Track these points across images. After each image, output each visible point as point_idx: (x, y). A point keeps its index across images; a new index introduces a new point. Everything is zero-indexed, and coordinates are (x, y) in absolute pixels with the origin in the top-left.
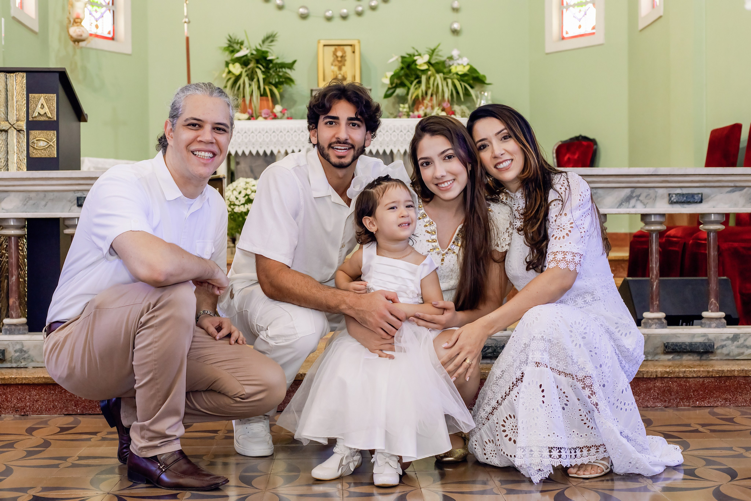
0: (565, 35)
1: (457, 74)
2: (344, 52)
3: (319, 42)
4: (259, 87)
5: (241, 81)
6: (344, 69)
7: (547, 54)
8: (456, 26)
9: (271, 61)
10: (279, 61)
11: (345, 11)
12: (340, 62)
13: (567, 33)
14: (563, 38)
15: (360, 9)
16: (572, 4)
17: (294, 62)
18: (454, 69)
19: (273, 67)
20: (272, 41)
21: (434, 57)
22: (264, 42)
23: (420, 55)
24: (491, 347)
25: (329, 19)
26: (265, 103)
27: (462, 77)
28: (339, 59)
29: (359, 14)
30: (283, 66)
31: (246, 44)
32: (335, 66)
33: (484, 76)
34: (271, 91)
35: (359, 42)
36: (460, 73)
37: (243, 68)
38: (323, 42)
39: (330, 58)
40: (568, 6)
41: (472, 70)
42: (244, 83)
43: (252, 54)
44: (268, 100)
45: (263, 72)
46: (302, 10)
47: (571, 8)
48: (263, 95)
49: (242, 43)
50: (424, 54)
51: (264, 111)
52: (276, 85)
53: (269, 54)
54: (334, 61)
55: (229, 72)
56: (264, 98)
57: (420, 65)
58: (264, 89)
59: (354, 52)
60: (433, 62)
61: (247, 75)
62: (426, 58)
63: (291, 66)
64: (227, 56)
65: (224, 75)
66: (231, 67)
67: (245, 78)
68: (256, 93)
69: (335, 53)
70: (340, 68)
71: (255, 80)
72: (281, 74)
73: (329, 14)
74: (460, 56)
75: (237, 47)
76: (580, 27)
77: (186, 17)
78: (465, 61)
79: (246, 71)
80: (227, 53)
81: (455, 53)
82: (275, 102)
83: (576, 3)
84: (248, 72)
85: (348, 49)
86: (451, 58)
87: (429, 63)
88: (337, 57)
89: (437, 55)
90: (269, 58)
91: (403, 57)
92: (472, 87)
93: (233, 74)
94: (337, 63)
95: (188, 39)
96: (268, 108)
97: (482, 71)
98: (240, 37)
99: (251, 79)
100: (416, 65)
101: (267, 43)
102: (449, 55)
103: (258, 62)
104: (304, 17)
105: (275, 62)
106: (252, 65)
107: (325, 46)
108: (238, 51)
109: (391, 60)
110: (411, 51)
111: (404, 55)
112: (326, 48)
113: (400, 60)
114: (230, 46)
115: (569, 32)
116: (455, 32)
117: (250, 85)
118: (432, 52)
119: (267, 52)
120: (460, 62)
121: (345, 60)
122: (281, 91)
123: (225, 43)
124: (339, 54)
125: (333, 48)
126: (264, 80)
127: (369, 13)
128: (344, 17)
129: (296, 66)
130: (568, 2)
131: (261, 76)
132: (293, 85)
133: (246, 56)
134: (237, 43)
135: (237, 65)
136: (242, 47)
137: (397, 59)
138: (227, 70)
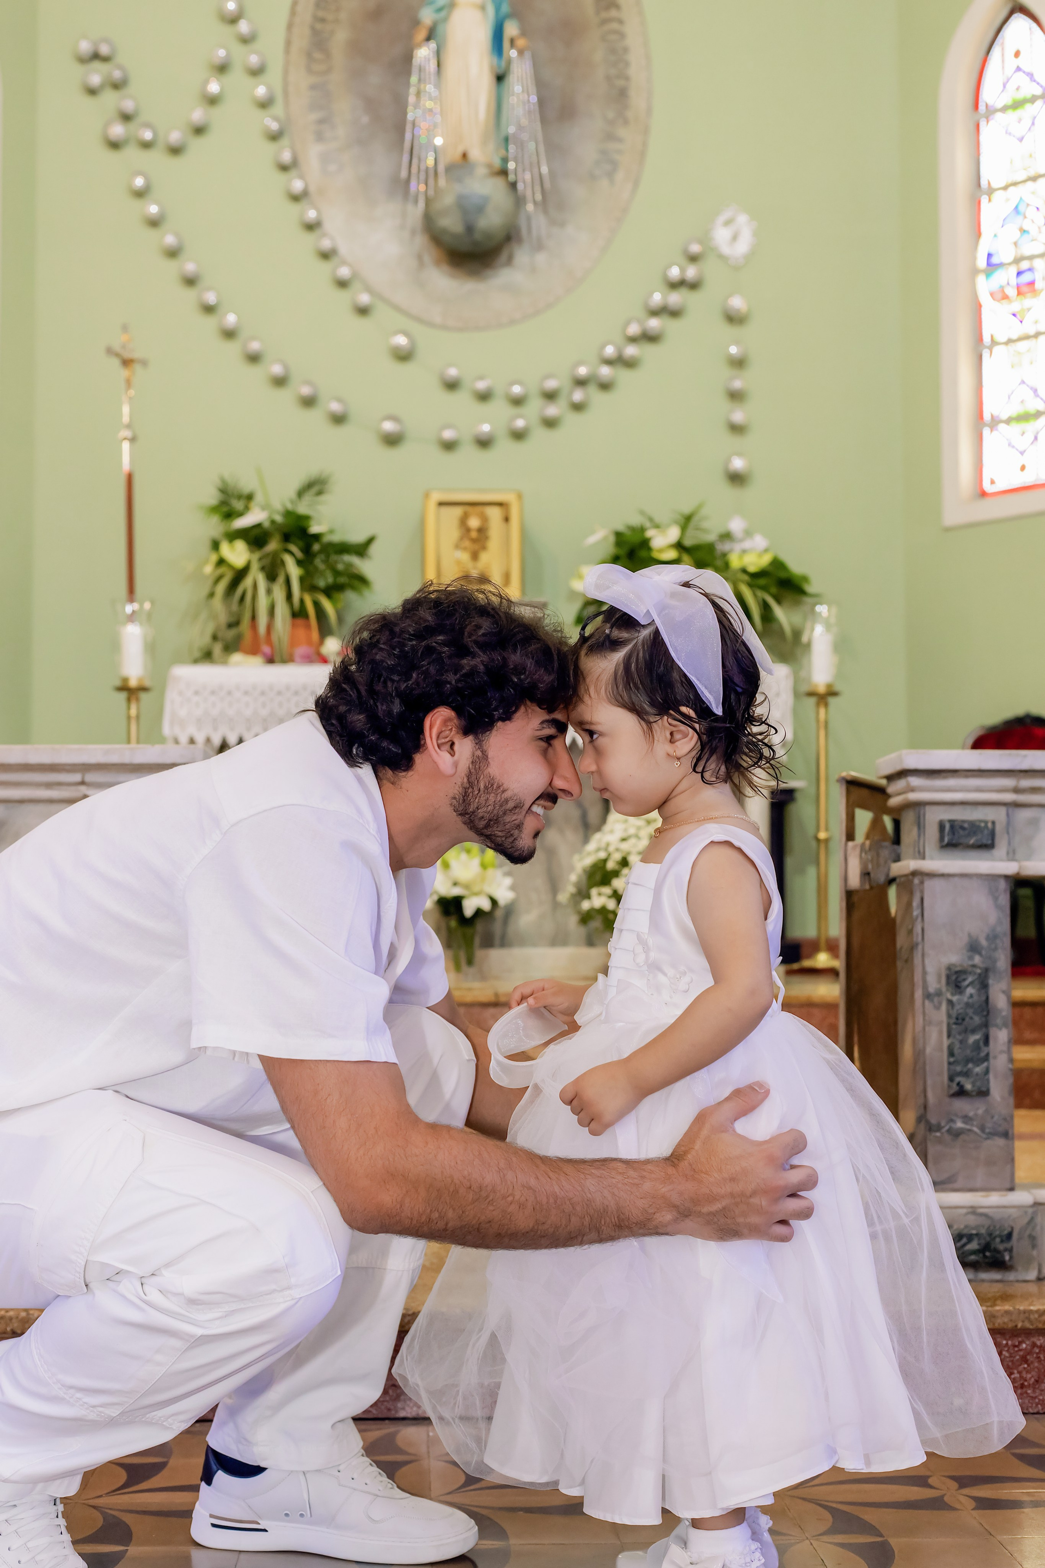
0: (987, 487)
1: (744, 571)
2: (485, 519)
3: (427, 495)
4: (289, 596)
5: (248, 582)
6: (484, 557)
7: (948, 530)
8: (738, 464)
9: (317, 537)
10: (336, 538)
11: (486, 428)
12: (474, 541)
13: (993, 482)
14: (984, 494)
15: (520, 423)
16: (1004, 417)
17: (370, 541)
18: (735, 562)
19: (320, 552)
20: (320, 493)
21: (690, 532)
22: (300, 494)
23: (657, 526)
24: (977, 1235)
25: (449, 446)
26: (301, 632)
27: (757, 578)
28: (474, 534)
29: (519, 435)
30: (344, 548)
31: (259, 498)
32: (465, 549)
33: (805, 579)
34: (317, 605)
35: (520, 496)
36: (752, 569)
37: (252, 551)
38: (436, 497)
39: (452, 533)
40: (995, 422)
41: (777, 564)
42: (255, 586)
43: (273, 522)
44: (308, 627)
45: (299, 563)
46: (388, 426)
47: (1002, 427)
48: (298, 614)
49: (250, 497)
50: (668, 526)
51: (300, 650)
52: (329, 592)
53: (312, 523)
54: (462, 538)
55: (221, 562)
56: (300, 621)
57: (661, 551)
58: (302, 601)
59: (507, 519)
60: (688, 542)
61: (263, 569)
62: (673, 534)
63: (362, 550)
64: (214, 526)
65: (209, 569)
66: (226, 550)
67: (256, 576)
68: (282, 611)
69: (463, 521)
70: (475, 556)
71: (281, 579)
72: (340, 567)
73: (448, 435)
74: (748, 534)
75: (238, 505)
76: (1023, 468)
77: (129, 426)
78: (759, 542)
79: (260, 559)
80: (215, 519)
81: (736, 526)
82: (325, 631)
83: (1014, 415)
84: (266, 562)
85: (494, 514)
86: (727, 536)
87: (679, 546)
88: (468, 530)
89: (698, 529)
90: (314, 529)
91: (618, 535)
92: (779, 601)
93: (230, 567)
94: (467, 543)
95: (130, 479)
96: (309, 642)
97: (796, 567)
98: (247, 484)
99: (271, 577)
100: (649, 549)
101: (308, 498)
102: (721, 530)
103: (287, 537)
104: (392, 440)
105: (326, 539)
106: (273, 545)
107: (441, 504)
108: (240, 514)
109: (592, 539)
110: (636, 520)
111: (621, 528)
112: (445, 510)
113: (612, 539)
114: (224, 503)
115: (996, 480)
116: (736, 479)
117: (269, 592)
118: (686, 521)
119: (307, 518)
120: (747, 544)
121: (487, 538)
122: (340, 605)
123: (212, 497)
124: (474, 523)
125: (458, 511)
126: (302, 579)
127: (540, 434)
128: (484, 443)
129: (373, 549)
130: (995, 414)
131: (294, 571)
132: (366, 592)
133: (259, 526)
134: (240, 497)
135: (240, 546)
136: (252, 504)
137: (605, 538)
138: (214, 558)
